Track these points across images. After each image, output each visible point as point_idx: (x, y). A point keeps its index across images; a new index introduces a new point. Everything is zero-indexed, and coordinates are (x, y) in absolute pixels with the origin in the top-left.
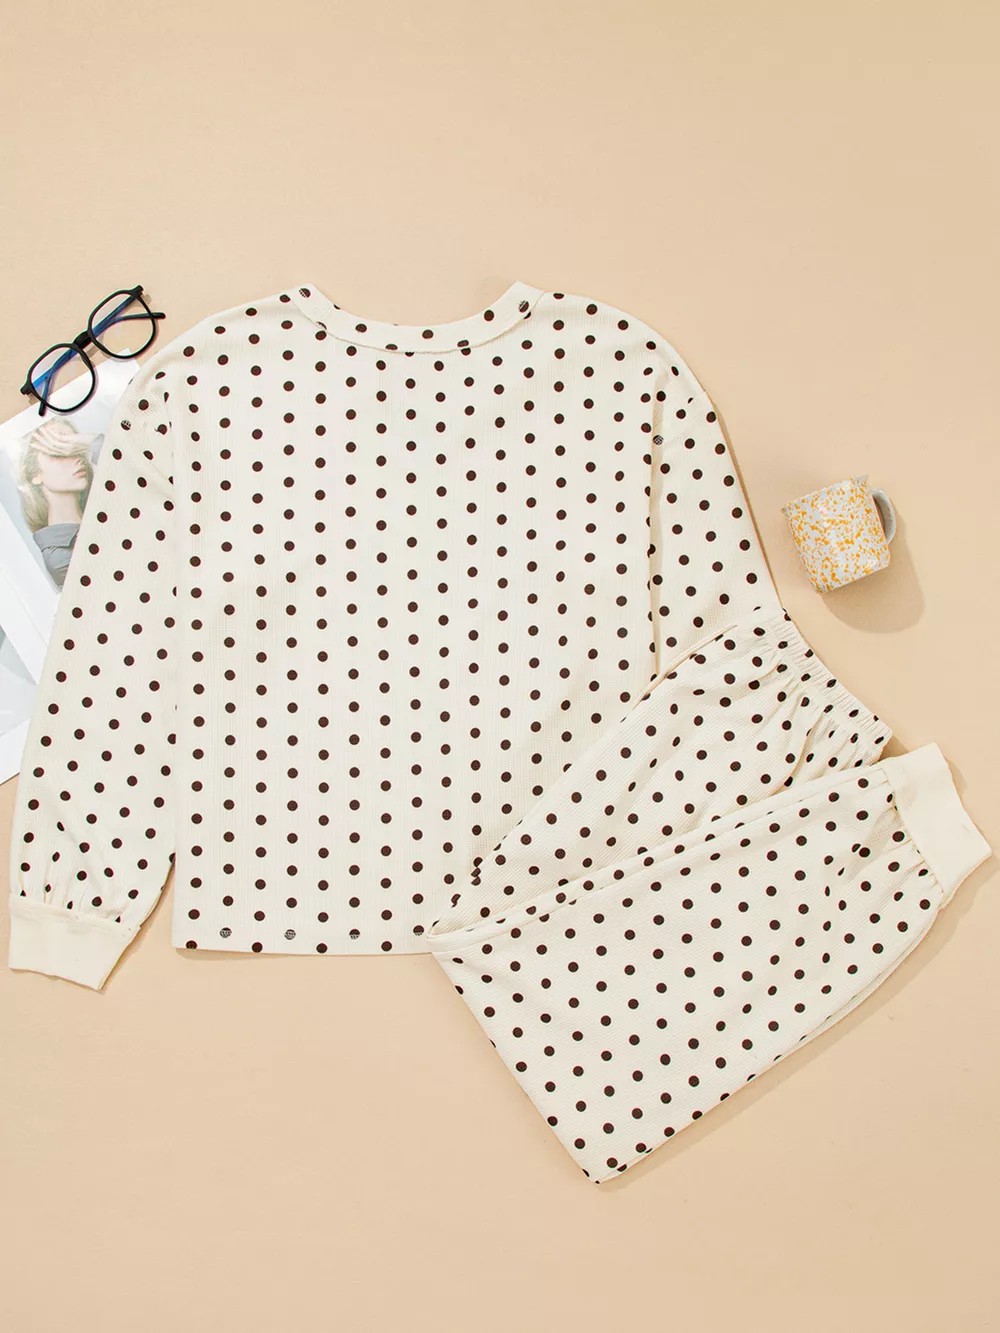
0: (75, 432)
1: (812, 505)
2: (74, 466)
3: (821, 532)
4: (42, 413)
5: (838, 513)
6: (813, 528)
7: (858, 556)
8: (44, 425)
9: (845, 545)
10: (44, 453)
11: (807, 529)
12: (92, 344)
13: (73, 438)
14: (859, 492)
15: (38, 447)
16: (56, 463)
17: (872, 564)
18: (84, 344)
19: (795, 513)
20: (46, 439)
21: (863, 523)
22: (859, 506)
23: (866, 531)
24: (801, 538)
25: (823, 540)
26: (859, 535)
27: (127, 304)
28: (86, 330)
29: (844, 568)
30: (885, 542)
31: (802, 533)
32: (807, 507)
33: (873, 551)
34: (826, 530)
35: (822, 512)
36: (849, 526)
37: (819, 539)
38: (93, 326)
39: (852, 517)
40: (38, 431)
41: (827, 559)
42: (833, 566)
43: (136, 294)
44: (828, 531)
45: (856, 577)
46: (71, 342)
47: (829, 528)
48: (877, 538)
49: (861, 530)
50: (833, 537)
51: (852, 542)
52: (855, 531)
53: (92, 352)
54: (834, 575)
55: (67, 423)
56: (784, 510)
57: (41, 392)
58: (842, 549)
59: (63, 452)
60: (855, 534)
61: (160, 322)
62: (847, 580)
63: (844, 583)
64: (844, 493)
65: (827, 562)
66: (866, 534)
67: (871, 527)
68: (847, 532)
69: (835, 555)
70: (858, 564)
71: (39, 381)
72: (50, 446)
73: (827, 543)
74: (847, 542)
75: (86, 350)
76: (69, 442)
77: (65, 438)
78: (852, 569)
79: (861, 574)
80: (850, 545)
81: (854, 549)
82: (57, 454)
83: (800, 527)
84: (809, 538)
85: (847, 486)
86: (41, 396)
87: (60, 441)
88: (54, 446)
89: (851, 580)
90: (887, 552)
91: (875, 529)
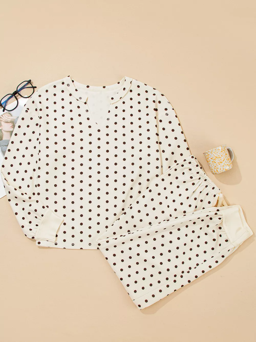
0: (12, 116)
1: (211, 153)
2: (11, 125)
3: (213, 160)
4: (4, 111)
5: (218, 155)
6: (211, 159)
7: (224, 166)
8: (4, 114)
9: (220, 163)
10: (3, 121)
11: (210, 159)
12: (17, 94)
13: (11, 117)
14: (224, 149)
15: (2, 120)
16: (6, 124)
17: (227, 168)
18: (16, 94)
19: (206, 154)
20: (4, 117)
21: (225, 158)
22: (223, 153)
23: (226, 160)
24: (208, 161)
25: (214, 162)
26: (224, 161)
27: (27, 84)
28: (16, 90)
29: (220, 169)
30: (231, 162)
31: (208, 160)
32: (210, 153)
33: (228, 165)
34: (215, 159)
35: (214, 155)
36: (221, 158)
37: (213, 162)
38: (18, 90)
39: (222, 156)
40: (2, 115)
41: (215, 166)
42: (217, 168)
43: (29, 82)
44: (215, 160)
45: (223, 171)
46: (12, 93)
47: (216, 159)
48: (229, 161)
49: (224, 159)
50: (217, 161)
51: (222, 163)
52: (223, 160)
53: (17, 96)
54: (217, 171)
55: (10, 114)
56: (204, 153)
57: (4, 106)
58: (219, 164)
59: (8, 121)
60: (223, 161)
61: (35, 89)
62: (221, 172)
63: (220, 173)
64: (219, 150)
65: (215, 167)
66: (225, 160)
67: (227, 158)
68: (221, 160)
69: (218, 166)
70: (223, 168)
71: (3, 103)
72: (5, 120)
73: (215, 163)
74: (221, 162)
75: (16, 95)
76: (10, 119)
77: (9, 117)
78: (222, 169)
79: (224, 170)
80: (221, 163)
81: (223, 164)
82: (6, 121)
83: (208, 158)
84: (210, 161)
85: (220, 148)
86: (4, 107)
87: (8, 118)
88: (6, 119)
89: (222, 172)
90: (231, 165)
91: (228, 159)
